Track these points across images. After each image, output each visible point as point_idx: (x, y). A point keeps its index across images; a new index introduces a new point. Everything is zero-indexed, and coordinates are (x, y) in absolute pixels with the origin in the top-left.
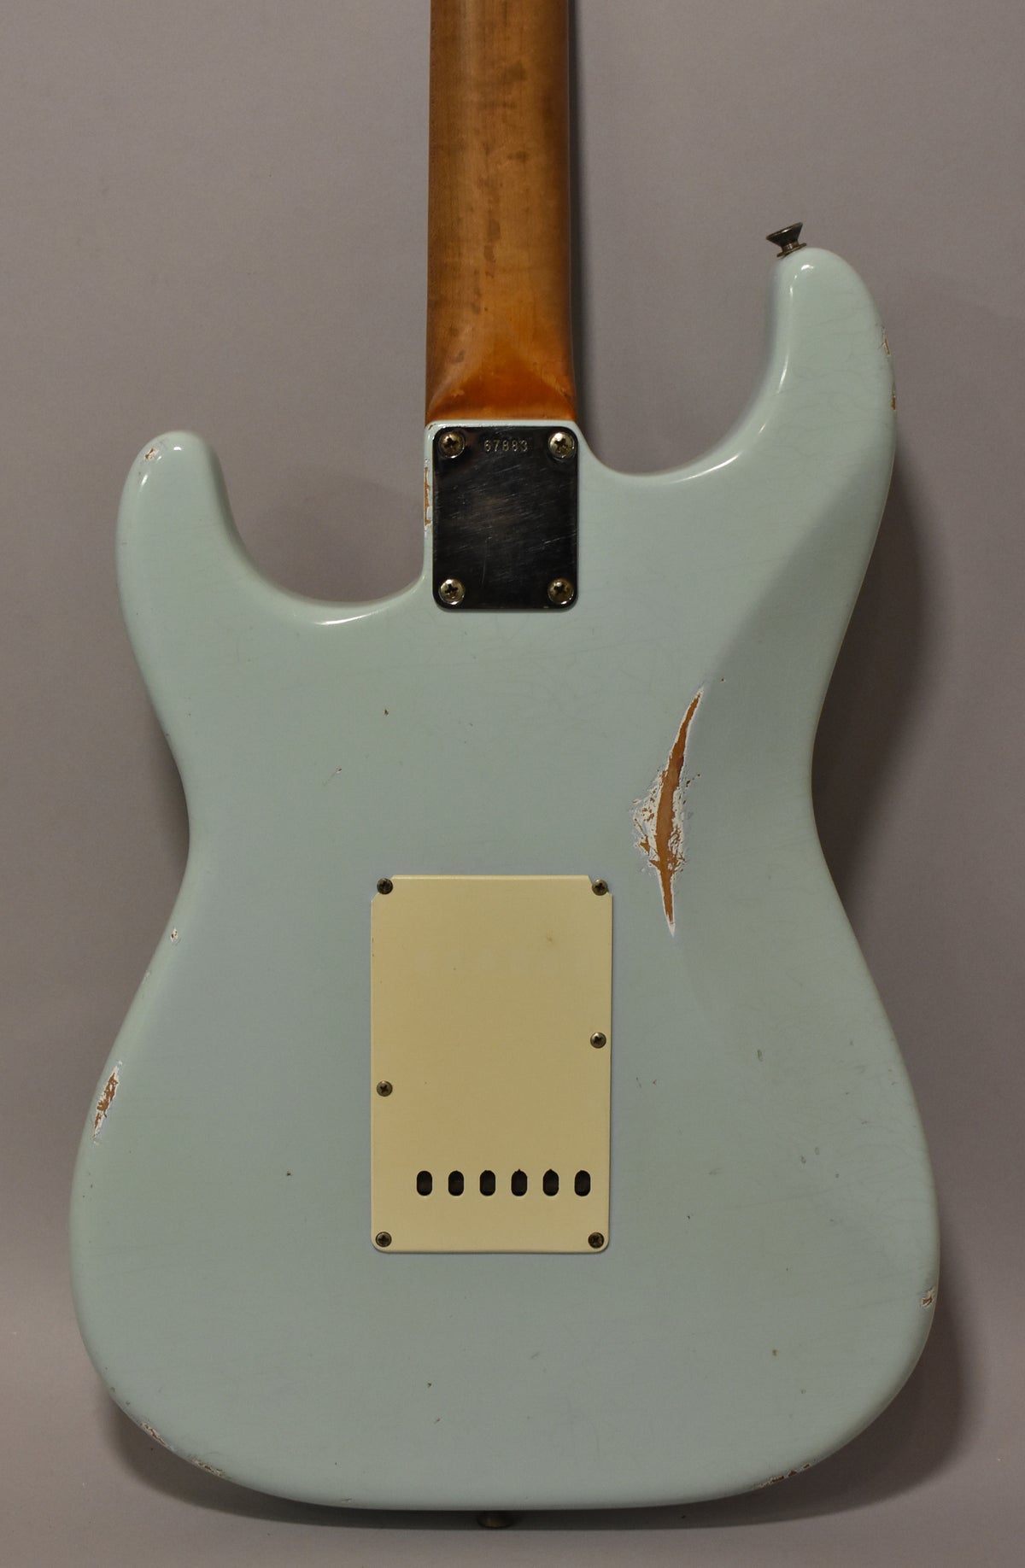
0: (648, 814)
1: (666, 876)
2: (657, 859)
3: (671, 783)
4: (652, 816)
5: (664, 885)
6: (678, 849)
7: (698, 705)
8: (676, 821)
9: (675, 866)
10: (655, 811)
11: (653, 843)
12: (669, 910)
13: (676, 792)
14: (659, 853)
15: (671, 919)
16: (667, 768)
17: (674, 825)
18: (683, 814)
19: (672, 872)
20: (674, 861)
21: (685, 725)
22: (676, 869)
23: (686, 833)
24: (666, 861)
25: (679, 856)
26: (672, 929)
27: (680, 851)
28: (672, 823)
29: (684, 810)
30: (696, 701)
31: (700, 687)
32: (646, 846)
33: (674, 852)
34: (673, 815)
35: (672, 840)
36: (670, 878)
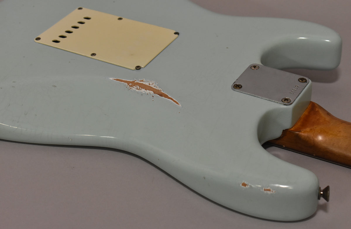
0: (151, 84)
1: (128, 83)
2: (136, 82)
3: (156, 92)
4: (150, 84)
5: (126, 81)
6: (134, 88)
7: (176, 104)
8: (143, 90)
9: (130, 86)
10: (151, 86)
11: (142, 82)
12: (117, 80)
13: (152, 92)
14: (137, 83)
15: (114, 79)
16: (162, 92)
17: (142, 89)
18: (144, 93)
19: (128, 84)
20: (131, 86)
21: (172, 99)
22: (129, 86)
23: (138, 93)
24: (134, 84)
25: (132, 88)
26: (111, 79)
27: (133, 89)
28: (143, 89)
29: (145, 93)
30: (178, 104)
31: (182, 106)
32: (142, 81)
33: (134, 87)
34: (146, 89)
35: (138, 87)
36: (127, 83)
